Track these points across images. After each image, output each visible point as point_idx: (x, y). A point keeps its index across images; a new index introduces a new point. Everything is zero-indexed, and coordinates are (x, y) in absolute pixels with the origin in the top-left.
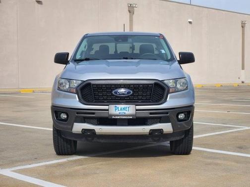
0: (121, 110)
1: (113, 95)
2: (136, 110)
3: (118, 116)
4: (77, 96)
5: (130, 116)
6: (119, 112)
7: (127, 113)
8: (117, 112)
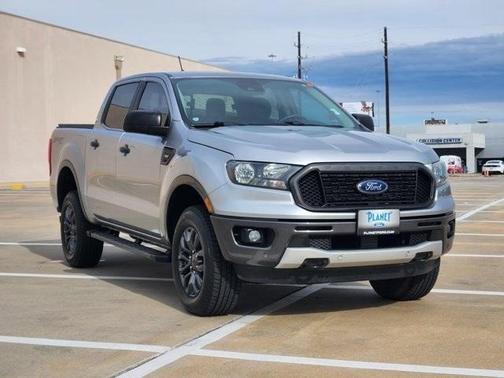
0: (378, 219)
1: (358, 192)
2: (401, 218)
3: (372, 230)
4: (290, 194)
5: (391, 229)
6: (374, 222)
7: (387, 224)
8: (371, 224)
